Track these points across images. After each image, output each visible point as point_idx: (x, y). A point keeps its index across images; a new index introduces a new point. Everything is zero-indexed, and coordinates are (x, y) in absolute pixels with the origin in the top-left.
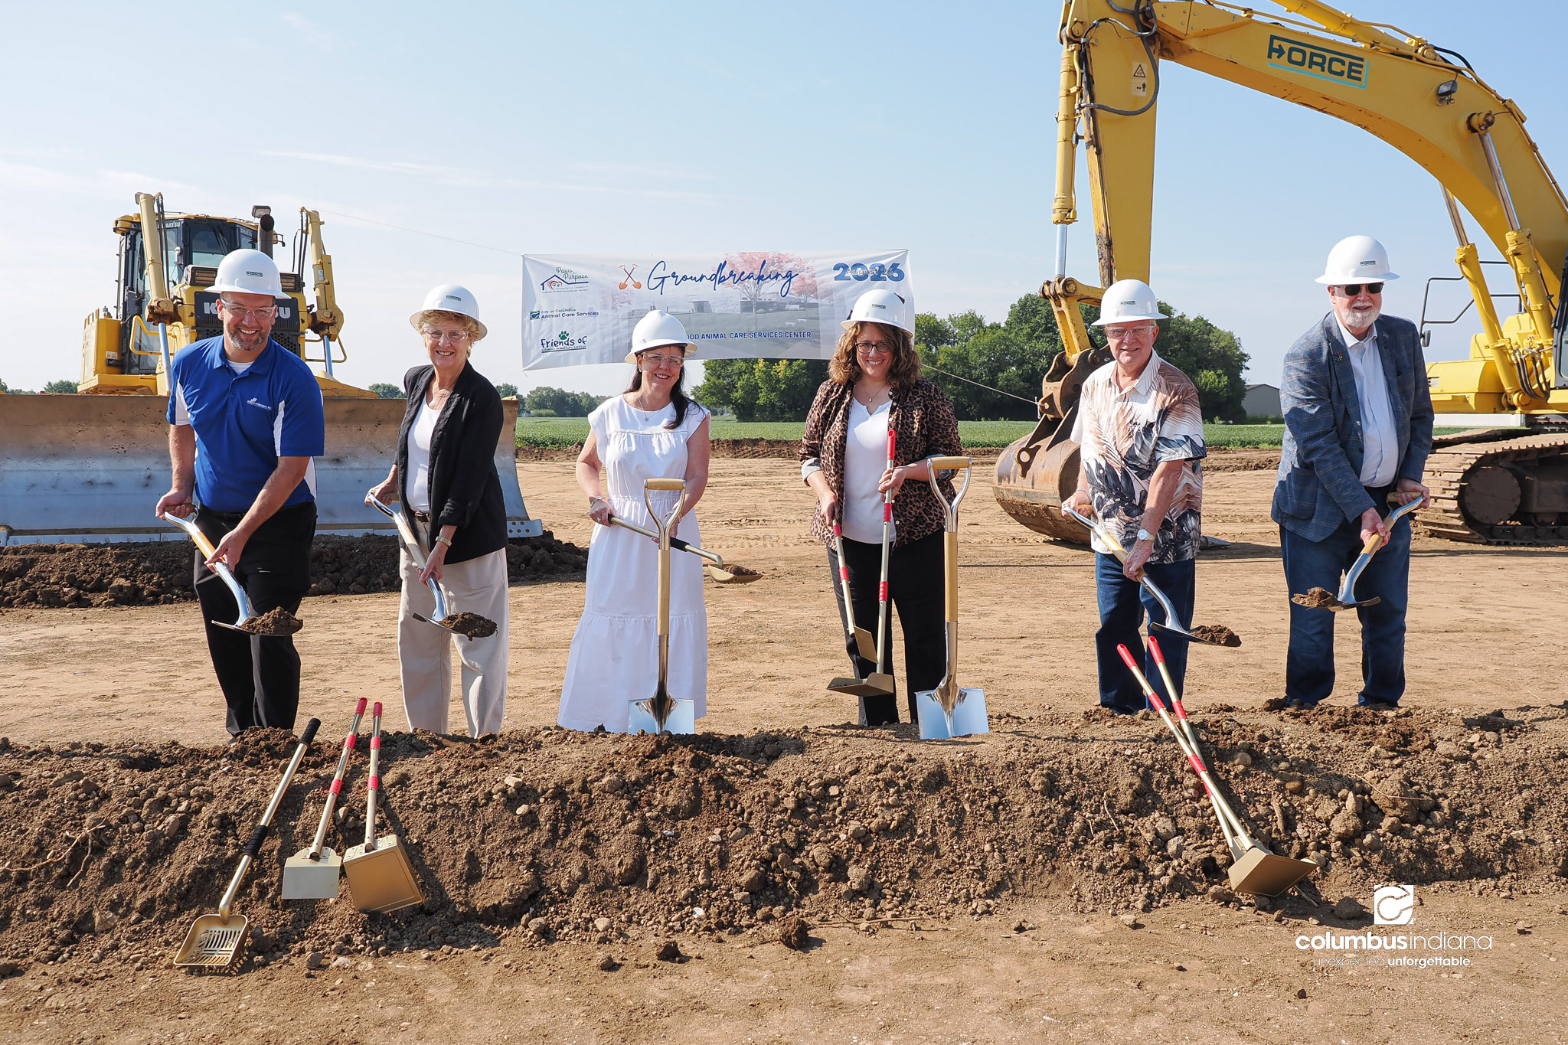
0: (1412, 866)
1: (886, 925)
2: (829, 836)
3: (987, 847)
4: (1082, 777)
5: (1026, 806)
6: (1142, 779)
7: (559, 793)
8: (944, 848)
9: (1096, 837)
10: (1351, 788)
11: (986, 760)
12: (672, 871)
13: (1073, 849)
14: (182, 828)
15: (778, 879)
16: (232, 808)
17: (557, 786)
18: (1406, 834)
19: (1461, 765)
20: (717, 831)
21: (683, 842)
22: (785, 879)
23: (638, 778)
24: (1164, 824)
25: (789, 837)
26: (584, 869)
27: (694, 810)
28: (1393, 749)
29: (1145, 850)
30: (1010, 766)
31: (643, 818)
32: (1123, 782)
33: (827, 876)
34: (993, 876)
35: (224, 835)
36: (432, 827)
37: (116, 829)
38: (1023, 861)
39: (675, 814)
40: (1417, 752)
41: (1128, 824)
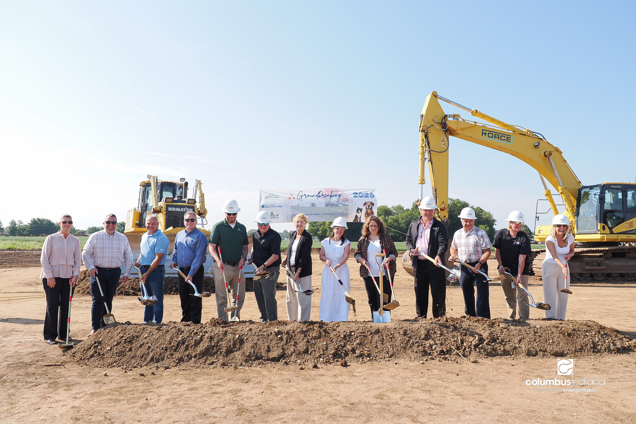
0: (491, 352)
1: (365, 362)
2: (352, 344)
3: (389, 347)
4: (412, 331)
5: (399, 338)
6: (427, 332)
7: (288, 333)
8: (379, 347)
9: (416, 345)
10: (478, 334)
11: (390, 327)
12: (315, 351)
13: (410, 348)
14: (201, 339)
15: (340, 353)
16: (212, 335)
17: (287, 331)
18: (490, 345)
19: (505, 330)
20: (325, 342)
21: (317, 344)
22: (341, 353)
23: (306, 330)
24: (432, 342)
25: (342, 344)
26: (294, 350)
27: (320, 337)
28: (489, 326)
29: (427, 348)
30: (395, 329)
31: (308, 339)
32: (422, 333)
33: (351, 353)
34: (390, 353)
35: (211, 340)
36: (258, 340)
37: (187, 339)
38: (398, 350)
39: (315, 338)
40: (495, 327)
41: (423, 342)
